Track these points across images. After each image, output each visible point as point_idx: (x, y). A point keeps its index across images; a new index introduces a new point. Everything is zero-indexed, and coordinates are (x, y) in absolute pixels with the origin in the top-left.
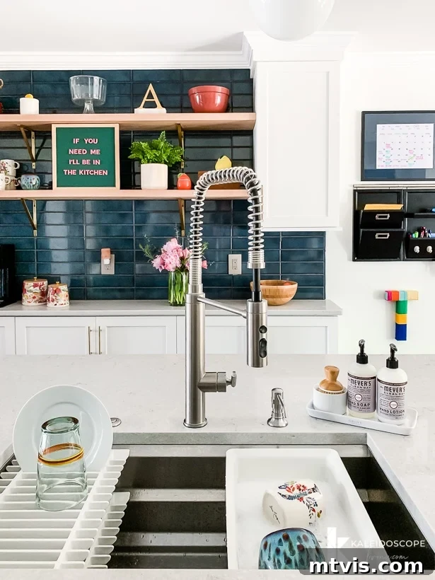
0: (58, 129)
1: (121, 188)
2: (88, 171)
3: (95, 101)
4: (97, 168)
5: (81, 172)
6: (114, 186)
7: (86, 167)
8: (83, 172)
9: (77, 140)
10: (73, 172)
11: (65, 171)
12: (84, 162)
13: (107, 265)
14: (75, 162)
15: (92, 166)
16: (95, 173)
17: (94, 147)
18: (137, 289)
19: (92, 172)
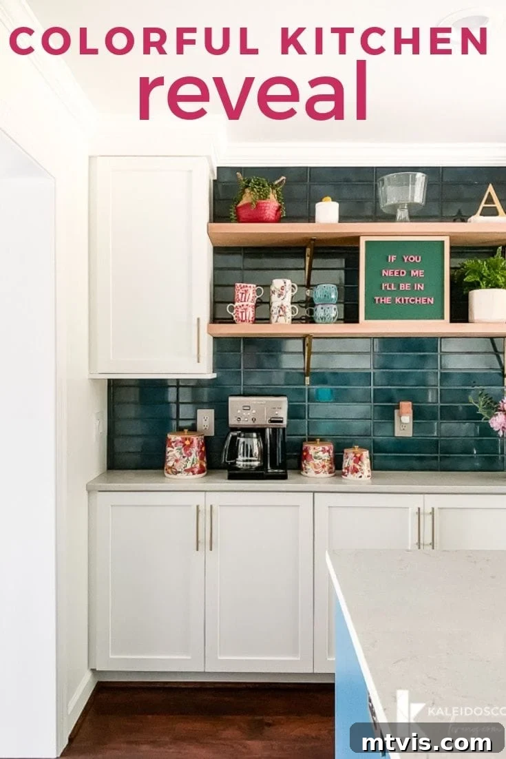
0: (367, 243)
1: (452, 321)
2: (407, 298)
3: (411, 206)
4: (419, 293)
5: (397, 300)
6: (442, 318)
7: (405, 293)
8: (401, 300)
9: (393, 258)
10: (387, 300)
11: (377, 298)
12: (402, 286)
13: (404, 423)
14: (390, 286)
15: (413, 292)
16: (416, 300)
17: (416, 266)
18: (441, 457)
19: (412, 300)
